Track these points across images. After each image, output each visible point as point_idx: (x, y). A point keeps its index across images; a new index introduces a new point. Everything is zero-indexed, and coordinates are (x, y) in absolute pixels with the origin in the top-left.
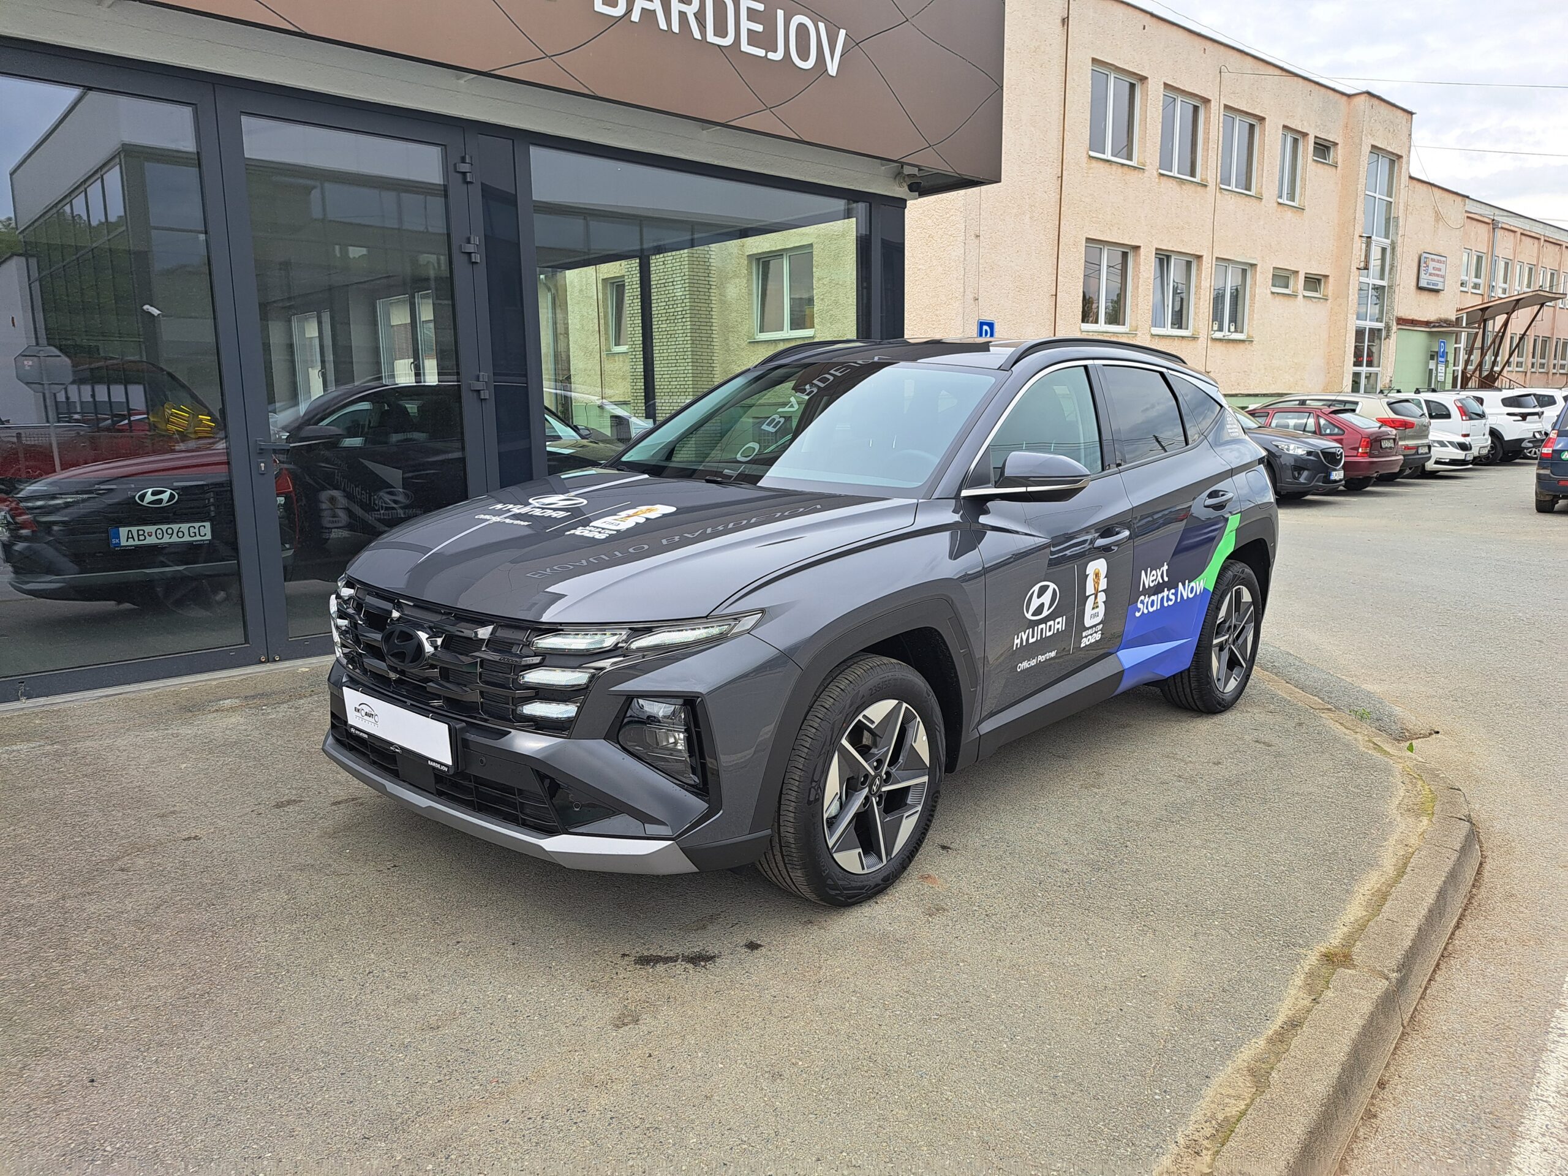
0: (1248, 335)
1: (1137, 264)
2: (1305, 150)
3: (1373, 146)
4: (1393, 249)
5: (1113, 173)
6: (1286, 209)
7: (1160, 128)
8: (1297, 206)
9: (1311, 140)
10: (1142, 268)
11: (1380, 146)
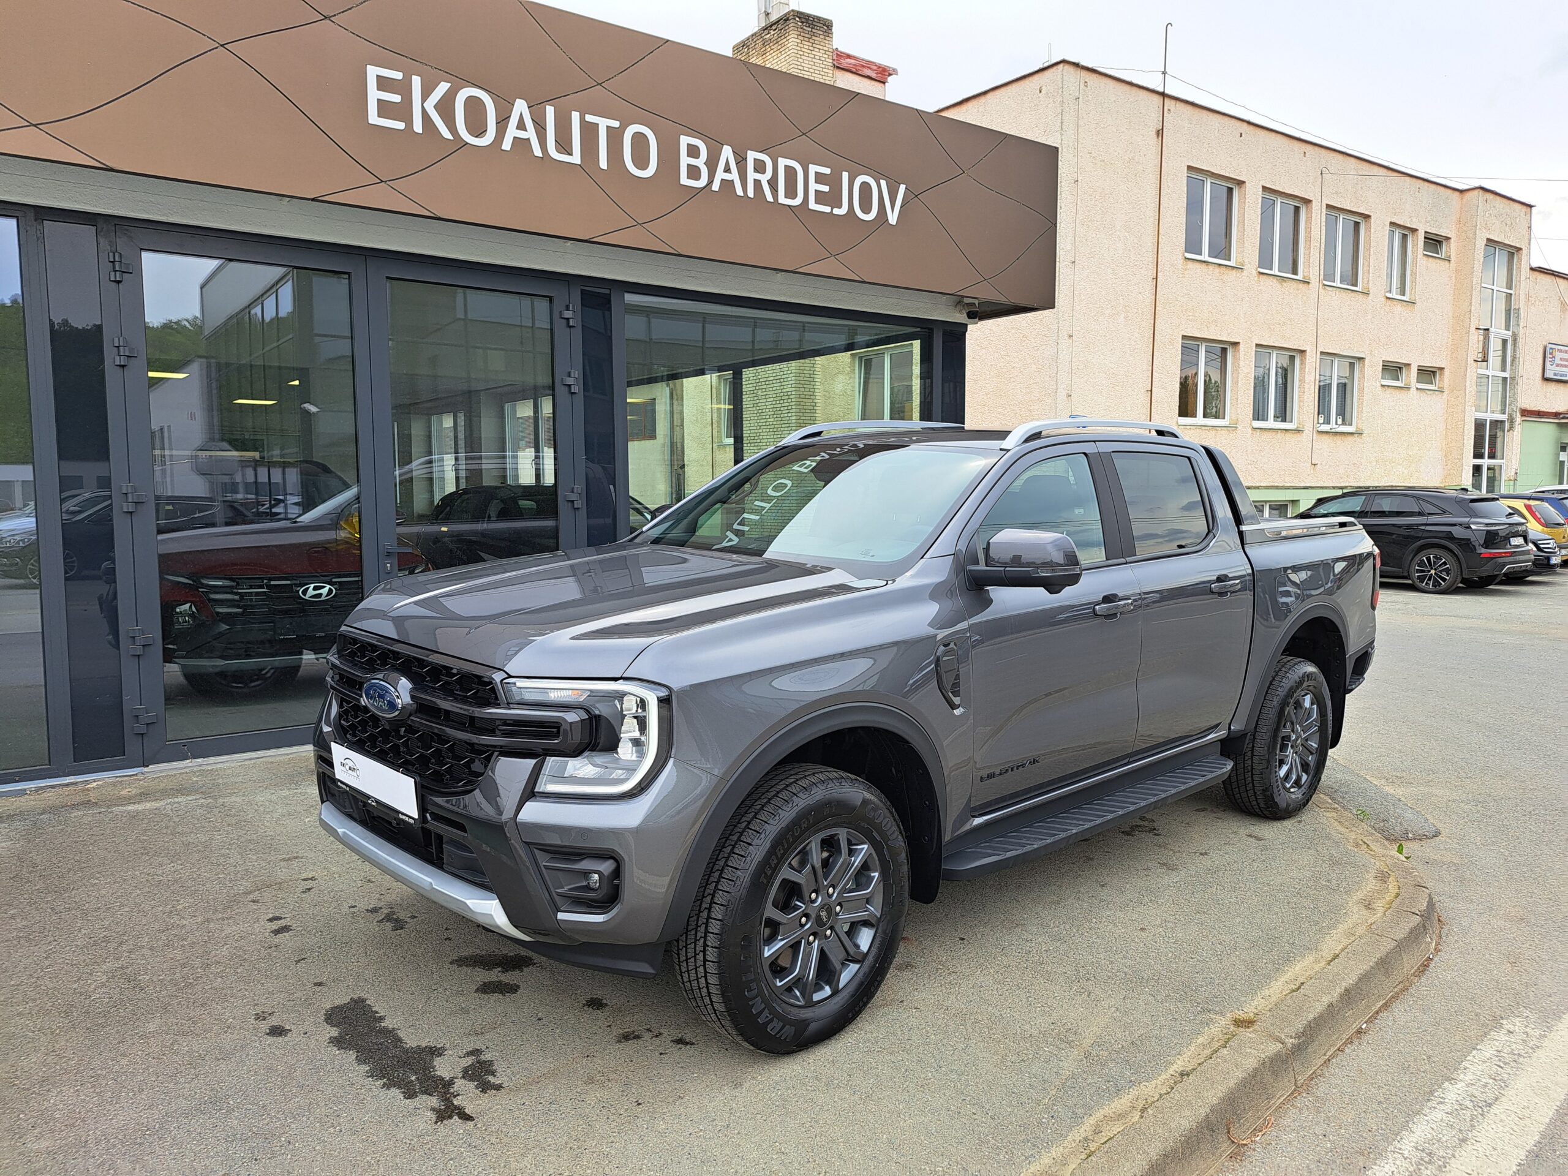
0: (1357, 428)
1: (1236, 359)
2: (1415, 245)
3: (1489, 240)
4: (1515, 340)
5: (1210, 273)
6: (1395, 303)
7: (1259, 228)
8: (1407, 300)
9: (1421, 236)
10: (1242, 363)
11: (1496, 239)
